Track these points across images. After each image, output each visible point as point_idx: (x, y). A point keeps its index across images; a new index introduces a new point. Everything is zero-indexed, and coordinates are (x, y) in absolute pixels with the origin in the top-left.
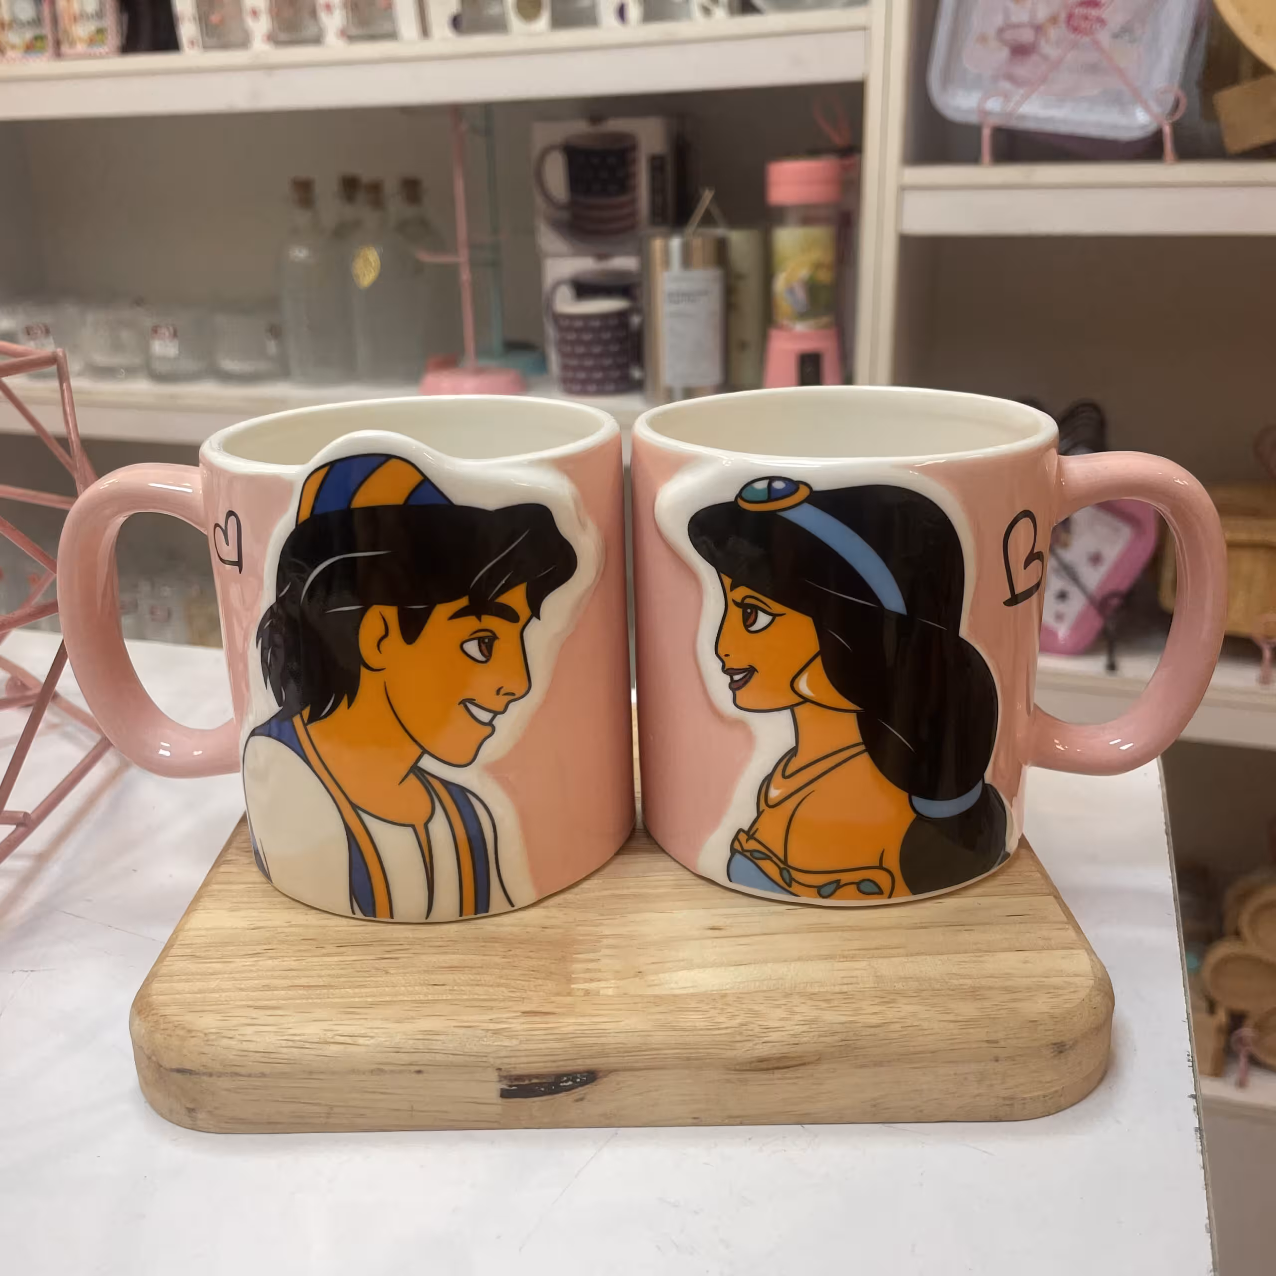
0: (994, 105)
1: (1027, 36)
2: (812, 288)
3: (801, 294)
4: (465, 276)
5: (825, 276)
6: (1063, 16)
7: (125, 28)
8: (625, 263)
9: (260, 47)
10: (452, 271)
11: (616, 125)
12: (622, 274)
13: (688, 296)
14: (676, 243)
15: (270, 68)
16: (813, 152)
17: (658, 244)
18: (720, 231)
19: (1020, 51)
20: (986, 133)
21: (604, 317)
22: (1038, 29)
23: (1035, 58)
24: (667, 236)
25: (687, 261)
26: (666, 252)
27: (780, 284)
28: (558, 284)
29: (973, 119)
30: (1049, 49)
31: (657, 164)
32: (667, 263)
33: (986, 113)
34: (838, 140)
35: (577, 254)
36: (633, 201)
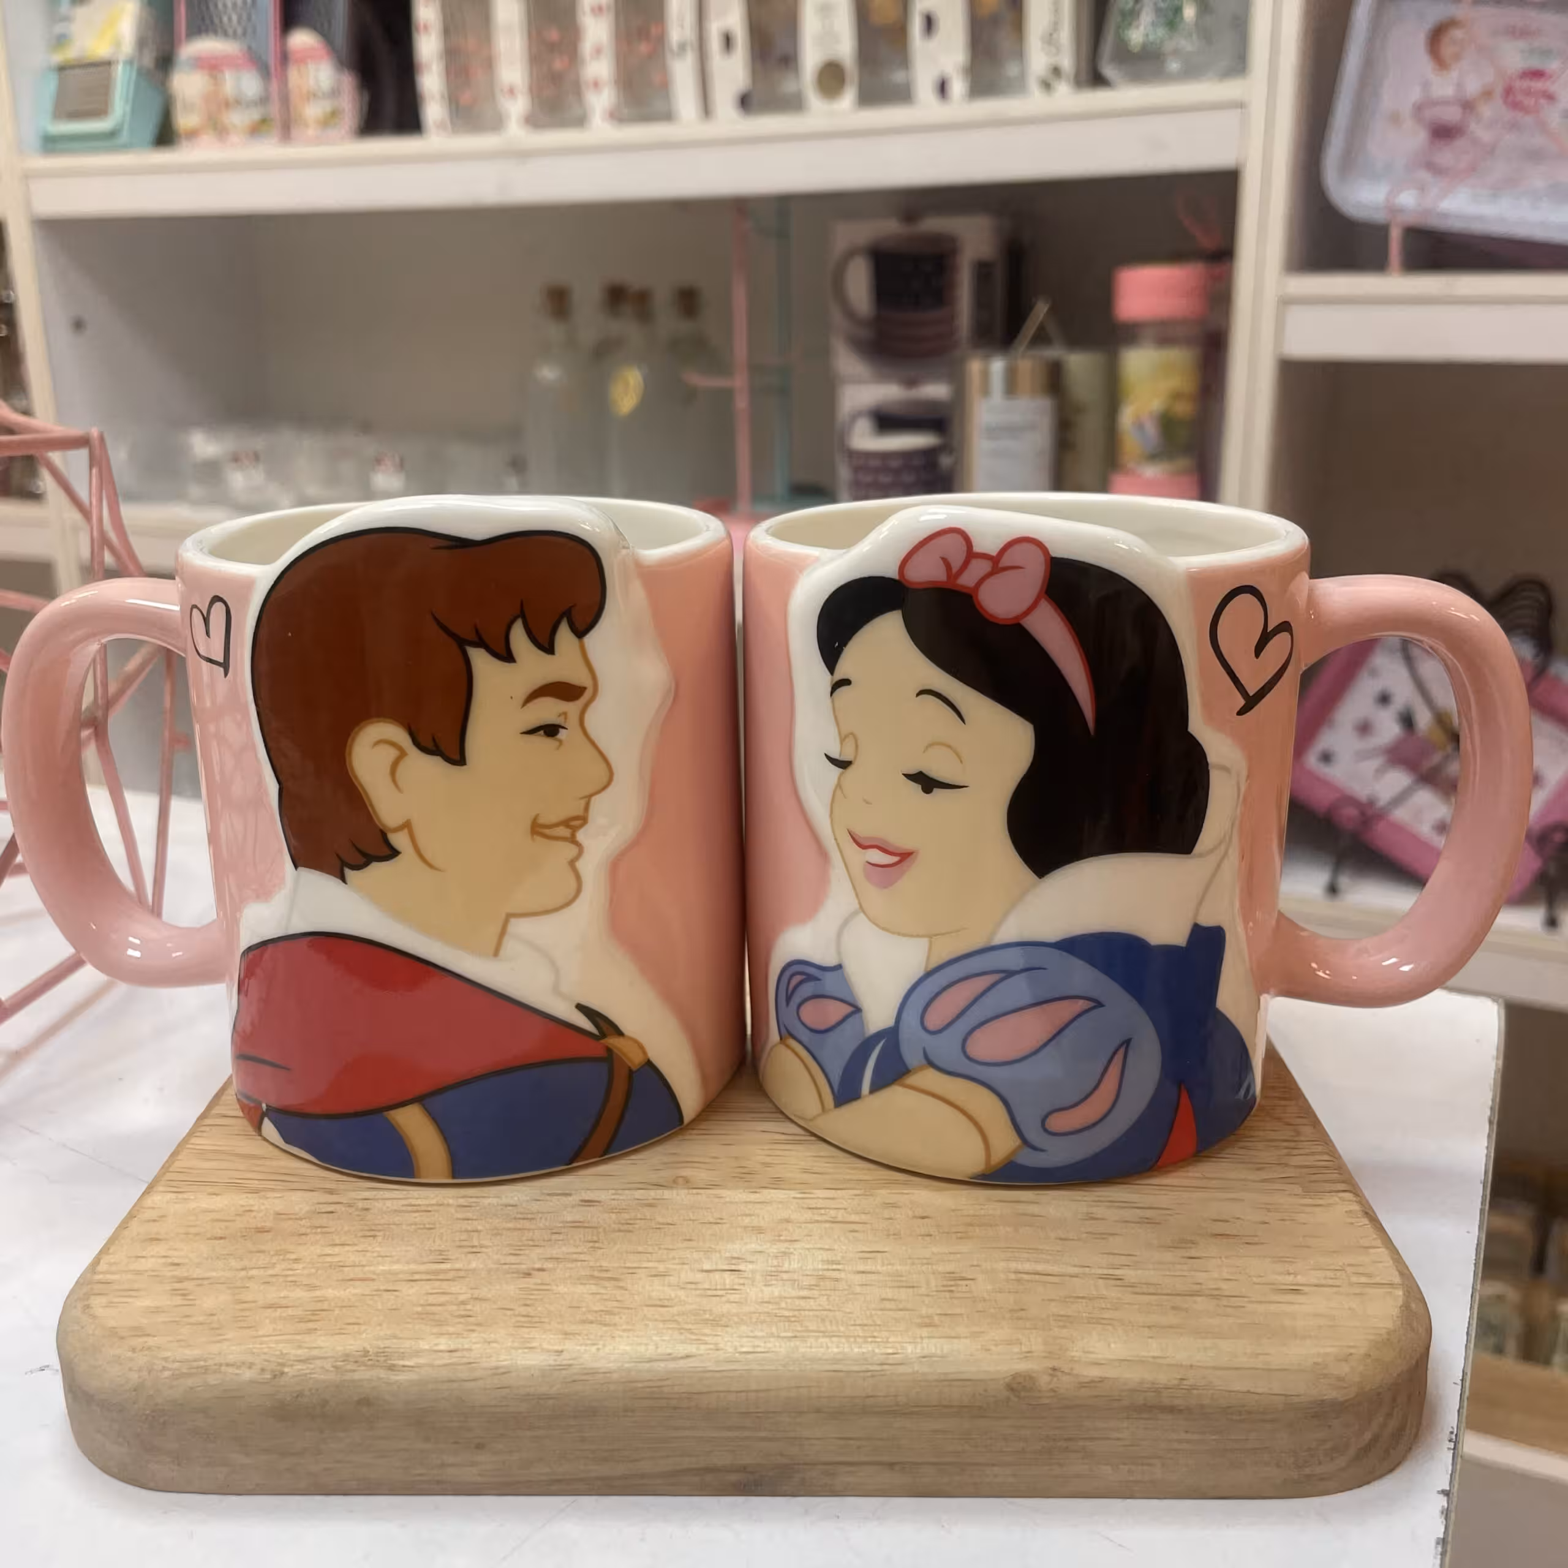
0: (1407, 199)
1: (1451, 115)
2: (1167, 423)
3: (1152, 430)
4: (742, 403)
5: (1184, 409)
6: (1499, 90)
7: (365, 108)
8: (936, 391)
9: (516, 132)
10: (727, 395)
11: (933, 224)
12: (933, 405)
13: (1011, 430)
14: (998, 366)
15: (523, 155)
16: (1175, 256)
17: (975, 366)
18: (1053, 352)
19: (1443, 133)
20: (1395, 236)
21: (907, 456)
22: (1468, 106)
23: (1460, 143)
24: (987, 357)
25: (1011, 387)
26: (986, 375)
27: (1127, 416)
28: (855, 416)
29: (1379, 217)
30: (1479, 131)
31: (983, 271)
32: (986, 391)
33: (1394, 210)
34: (1207, 242)
35: (882, 378)
36: (952, 318)
